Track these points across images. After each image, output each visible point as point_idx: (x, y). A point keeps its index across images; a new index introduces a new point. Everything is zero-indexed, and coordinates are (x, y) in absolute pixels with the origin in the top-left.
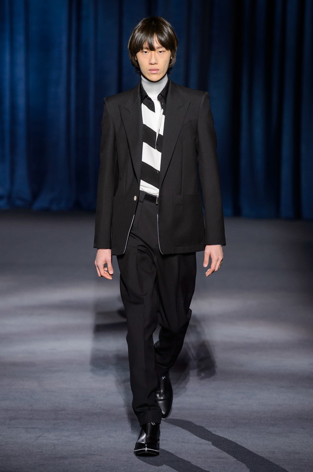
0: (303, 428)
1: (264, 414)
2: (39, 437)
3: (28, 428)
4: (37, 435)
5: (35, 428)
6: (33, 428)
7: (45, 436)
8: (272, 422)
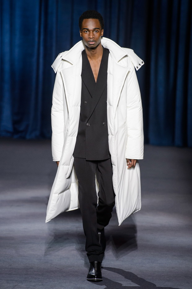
0: (188, 283)
1: (163, 273)
2: (16, 286)
3: (8, 280)
4: (14, 285)
5: (13, 280)
6: (11, 280)
7: (19, 286)
8: (168, 279)
